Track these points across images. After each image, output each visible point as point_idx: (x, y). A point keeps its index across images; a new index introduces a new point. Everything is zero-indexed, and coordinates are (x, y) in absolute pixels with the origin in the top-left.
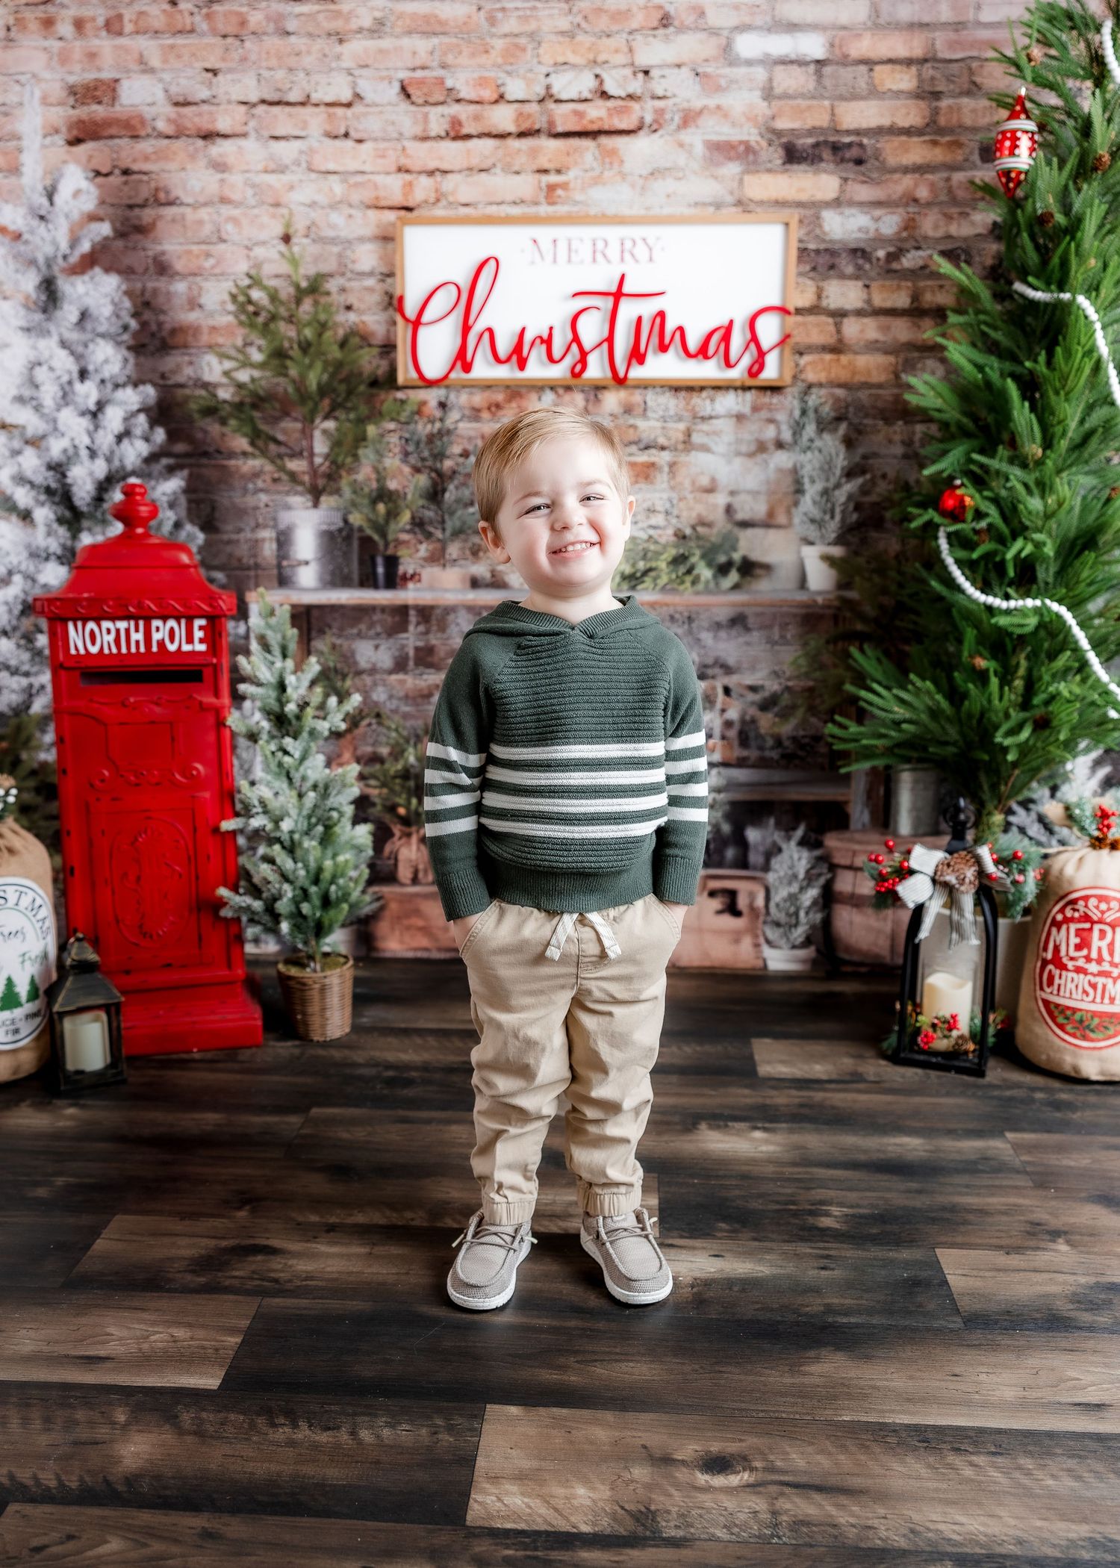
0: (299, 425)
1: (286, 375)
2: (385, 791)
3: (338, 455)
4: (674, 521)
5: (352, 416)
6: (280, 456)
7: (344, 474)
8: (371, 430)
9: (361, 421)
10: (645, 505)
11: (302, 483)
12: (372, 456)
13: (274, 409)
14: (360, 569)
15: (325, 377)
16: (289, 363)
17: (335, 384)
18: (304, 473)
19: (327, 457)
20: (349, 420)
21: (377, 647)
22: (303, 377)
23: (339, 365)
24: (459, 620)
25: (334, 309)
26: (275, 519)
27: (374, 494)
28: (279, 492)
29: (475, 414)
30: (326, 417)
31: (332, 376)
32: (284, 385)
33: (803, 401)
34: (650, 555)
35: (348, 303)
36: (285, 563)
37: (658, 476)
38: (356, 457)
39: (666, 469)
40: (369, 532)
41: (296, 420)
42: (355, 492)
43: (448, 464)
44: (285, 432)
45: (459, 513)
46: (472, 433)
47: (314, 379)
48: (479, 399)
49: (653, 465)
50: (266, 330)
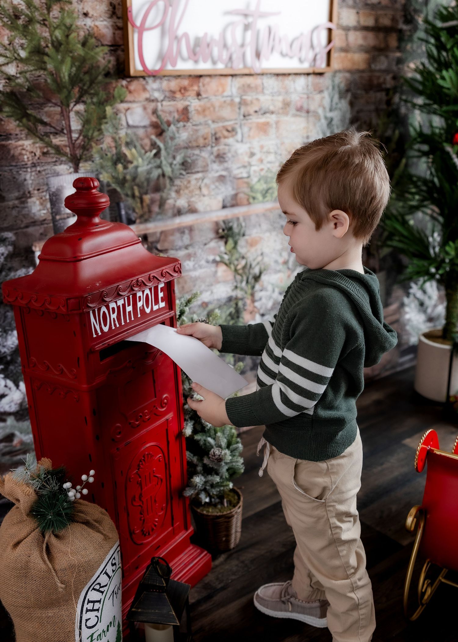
0: (58, 109)
1: (45, 69)
3: (88, 131)
4: (279, 157)
5: (95, 100)
6: (47, 134)
7: (93, 144)
8: (109, 110)
9: (102, 104)
11: (65, 154)
12: (111, 130)
13: (39, 97)
14: (111, 214)
15: (74, 69)
16: (46, 58)
17: (81, 75)
18: (66, 146)
19: (81, 132)
20: (94, 104)
22: (58, 69)
23: (83, 60)
25: (75, 15)
26: (47, 184)
27: (115, 158)
28: (48, 163)
29: (172, 95)
30: (77, 102)
31: (79, 68)
32: (44, 77)
33: (333, 81)
34: (269, 180)
35: (85, 11)
36: (58, 217)
38: (100, 130)
39: (274, 126)
40: (114, 186)
41: (56, 105)
42: (102, 158)
44: (49, 115)
46: (172, 109)
47: (66, 71)
48: (174, 84)
50: (25, 31)
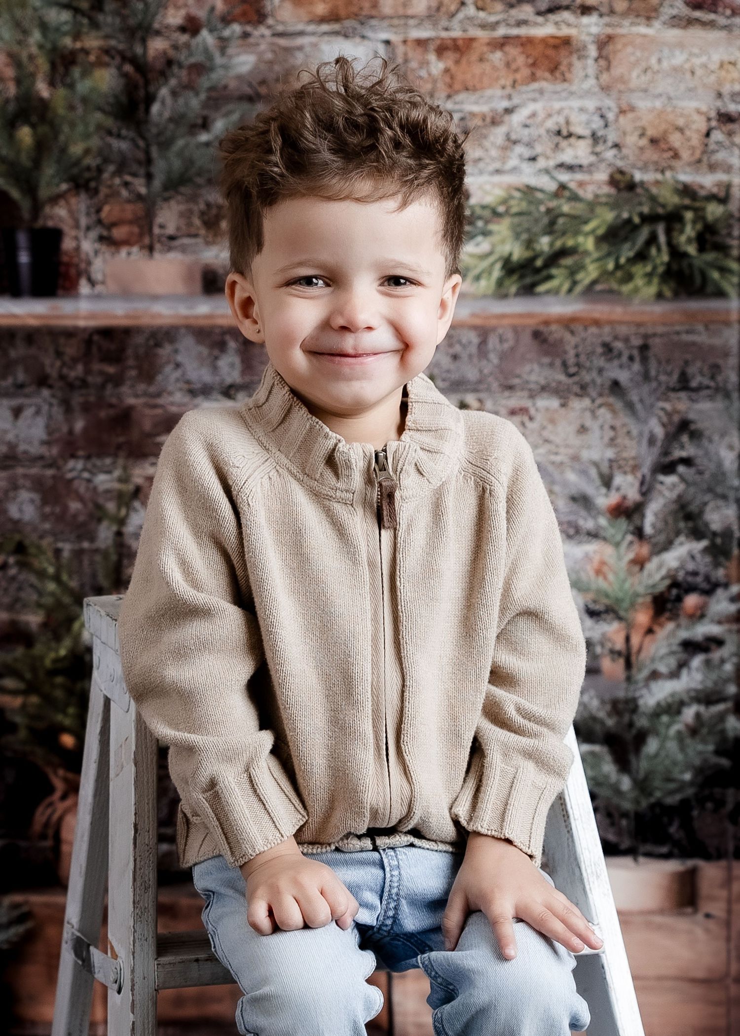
2: (34, 699)
10: (551, 124)
21: (17, 412)
24: (179, 358)
37: (577, 64)
43: (157, 46)
45: (180, 143)
49: (566, 42)
